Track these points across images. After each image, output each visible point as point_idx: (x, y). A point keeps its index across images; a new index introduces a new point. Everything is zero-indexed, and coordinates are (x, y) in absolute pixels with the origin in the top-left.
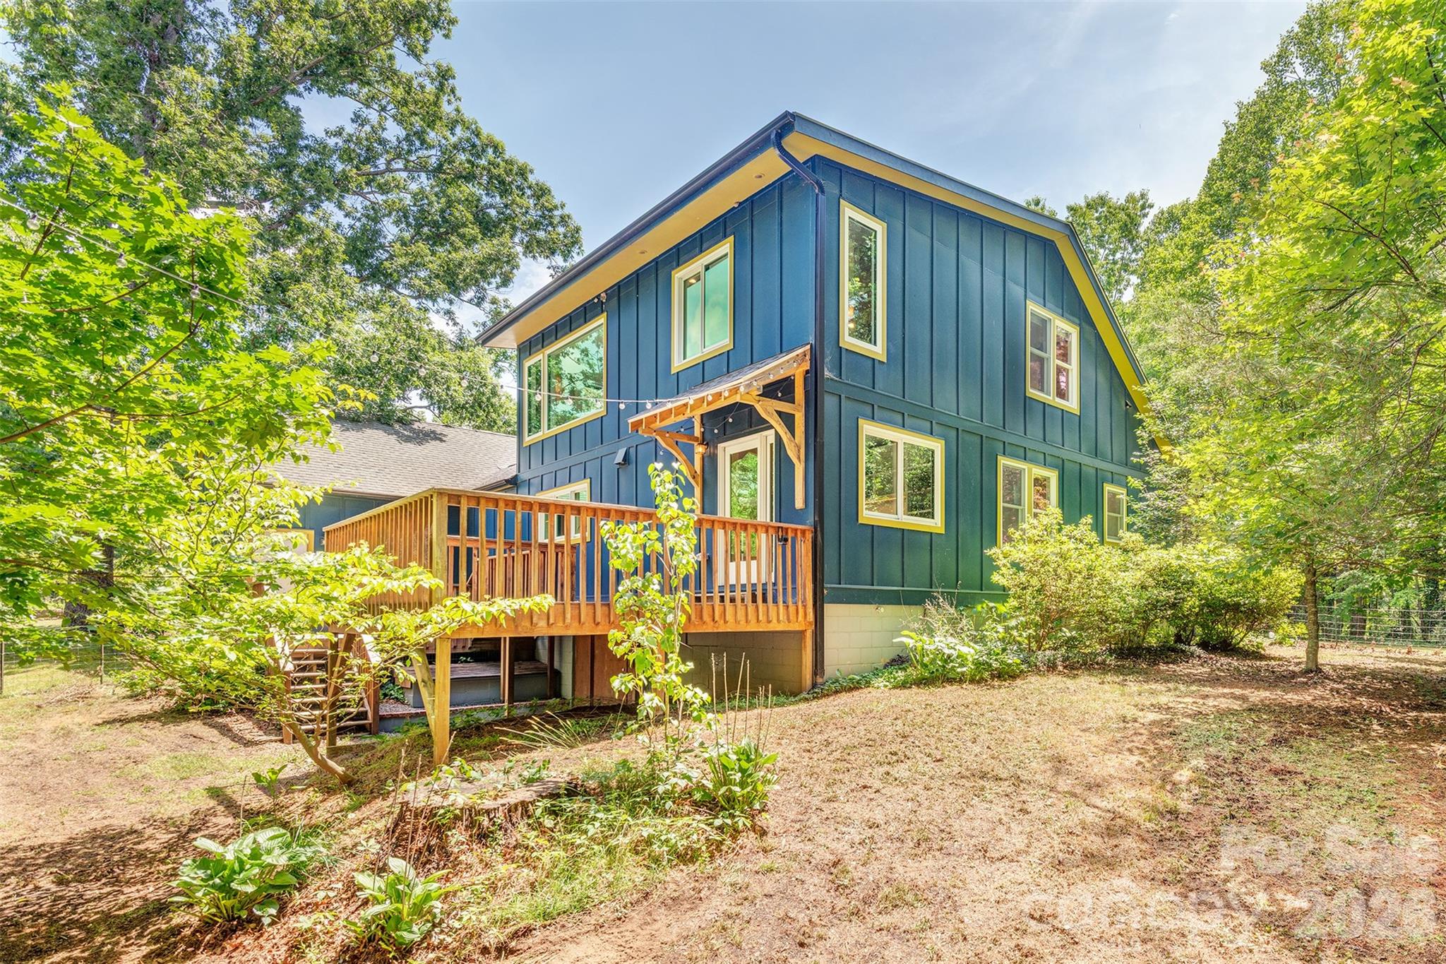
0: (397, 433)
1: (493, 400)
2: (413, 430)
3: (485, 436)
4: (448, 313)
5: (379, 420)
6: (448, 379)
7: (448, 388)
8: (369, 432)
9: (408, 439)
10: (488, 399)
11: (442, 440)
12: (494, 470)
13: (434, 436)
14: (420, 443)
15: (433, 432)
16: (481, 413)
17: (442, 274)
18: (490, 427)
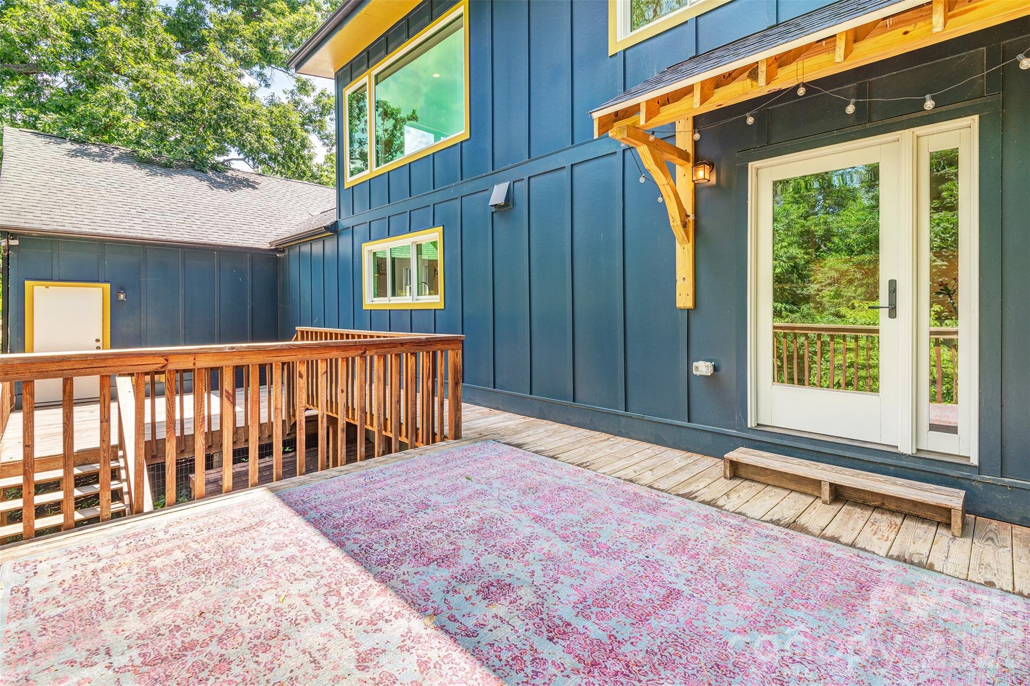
0: (209, 180)
1: (302, 153)
2: (227, 178)
3: (296, 185)
4: (260, 75)
5: (193, 167)
6: (259, 127)
7: (260, 137)
8: (179, 178)
9: (220, 186)
10: (298, 151)
11: (254, 188)
12: (306, 217)
13: (246, 183)
14: (232, 190)
15: (247, 180)
16: (292, 165)
17: (254, 39)
18: (301, 177)
